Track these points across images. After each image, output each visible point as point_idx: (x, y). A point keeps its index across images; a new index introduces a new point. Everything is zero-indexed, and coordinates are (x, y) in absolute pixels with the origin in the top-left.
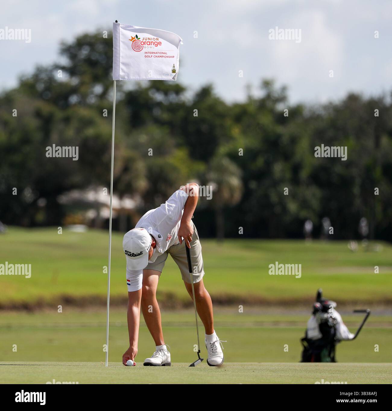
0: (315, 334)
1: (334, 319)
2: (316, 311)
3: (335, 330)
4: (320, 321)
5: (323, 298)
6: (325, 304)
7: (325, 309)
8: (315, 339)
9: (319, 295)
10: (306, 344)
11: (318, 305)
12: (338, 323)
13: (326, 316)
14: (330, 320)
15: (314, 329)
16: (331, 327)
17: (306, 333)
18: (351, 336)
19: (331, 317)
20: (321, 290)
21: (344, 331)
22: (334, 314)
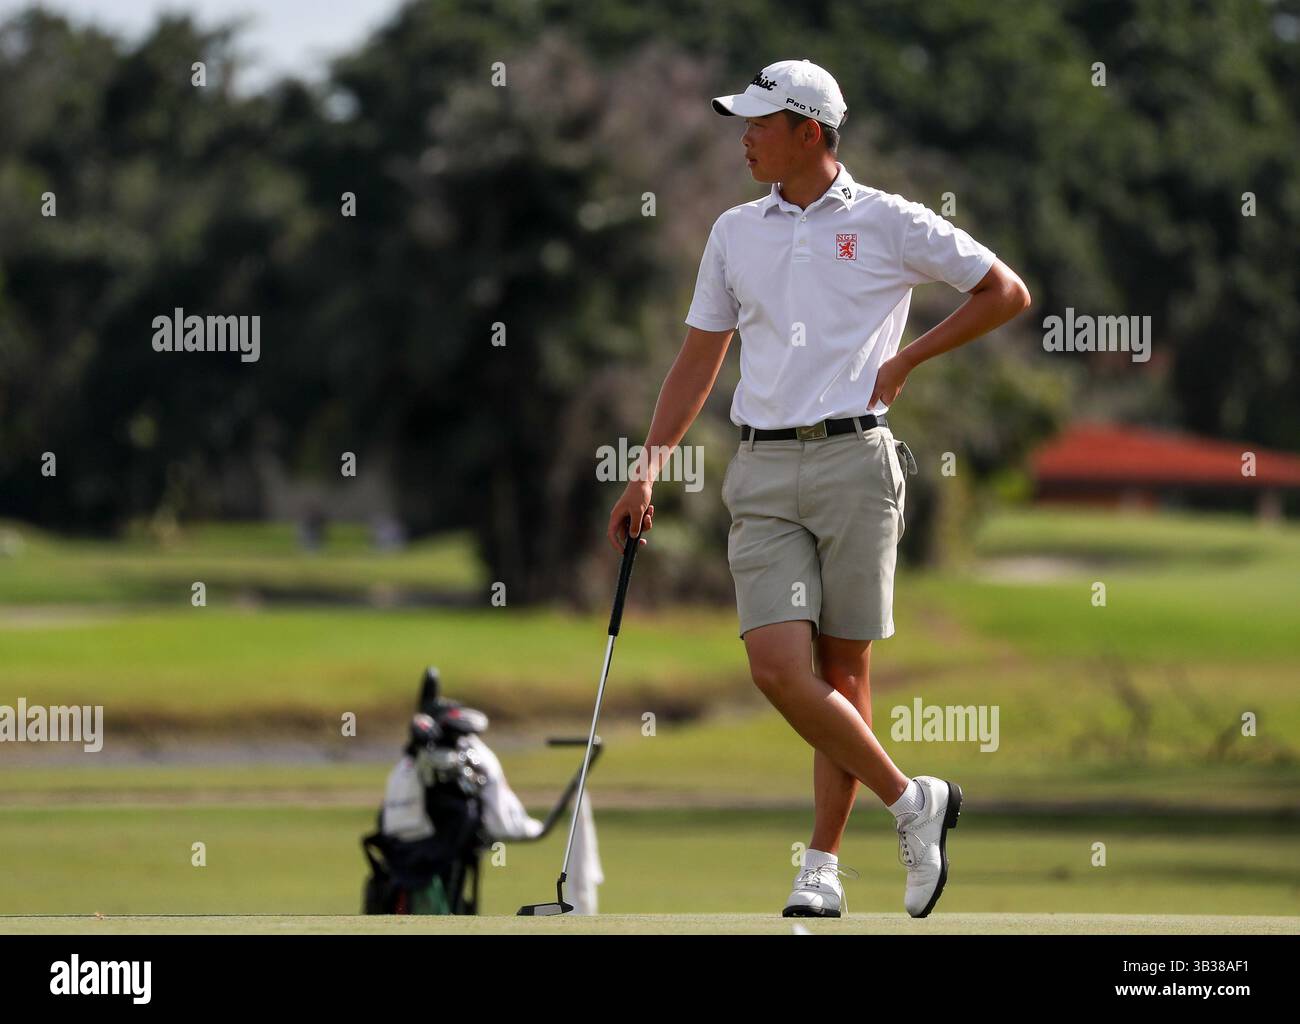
0: (409, 820)
1: (478, 770)
2: (417, 744)
3: (481, 805)
4: (429, 779)
5: (442, 701)
6: (450, 717)
7: (451, 735)
8: (408, 836)
9: (429, 687)
10: (377, 855)
11: (426, 722)
12: (490, 783)
13: (452, 758)
14: (468, 772)
15: (407, 803)
16: (464, 797)
17: (380, 819)
18: (534, 827)
19: (468, 763)
20: (435, 672)
21: (509, 810)
22: (479, 753)
